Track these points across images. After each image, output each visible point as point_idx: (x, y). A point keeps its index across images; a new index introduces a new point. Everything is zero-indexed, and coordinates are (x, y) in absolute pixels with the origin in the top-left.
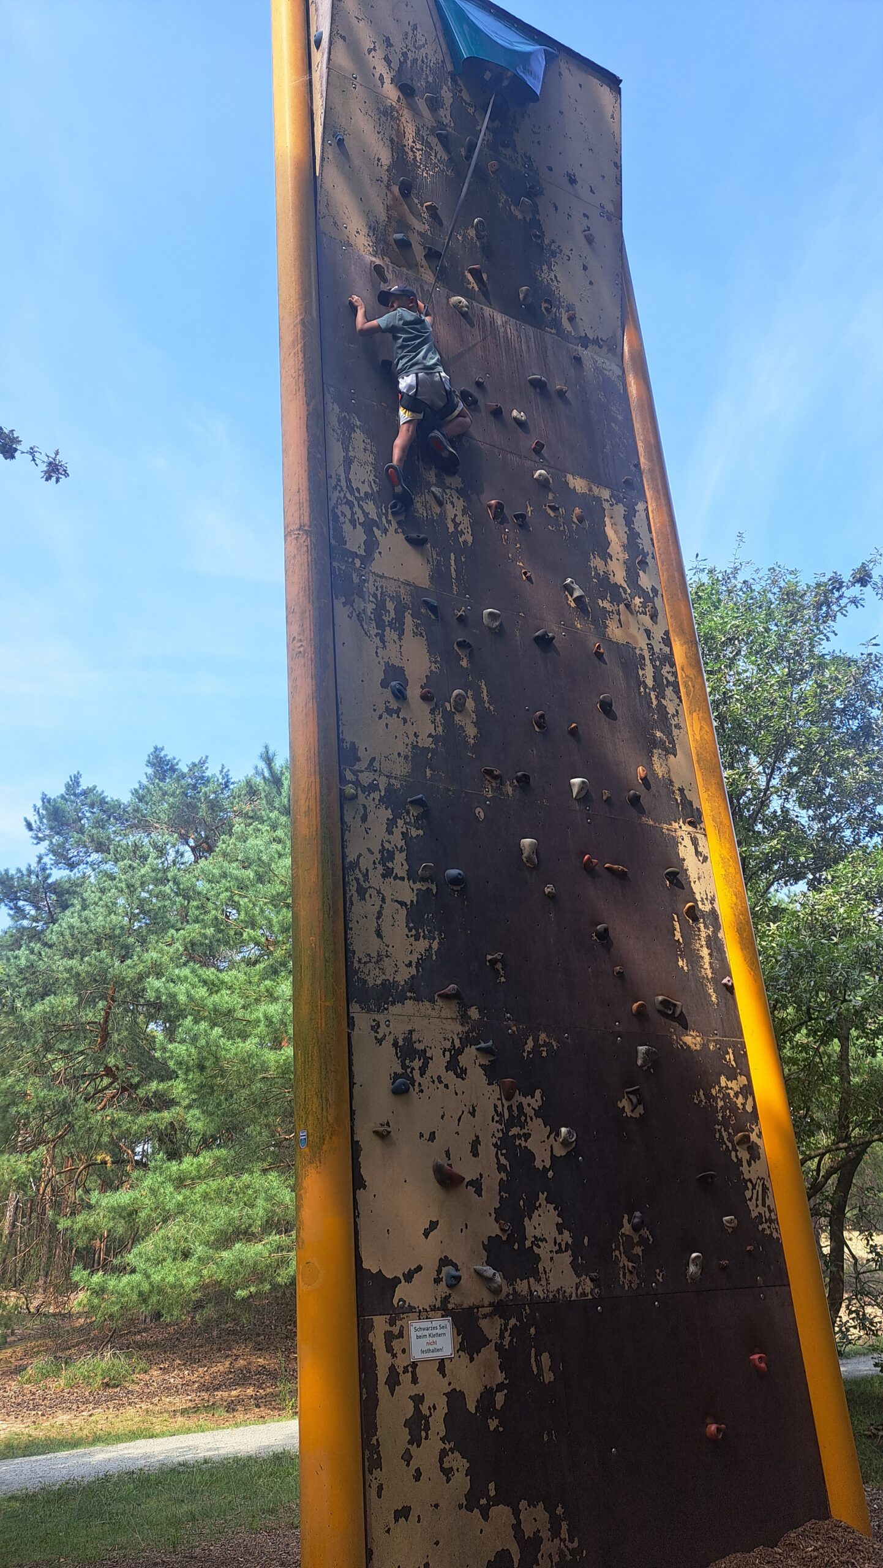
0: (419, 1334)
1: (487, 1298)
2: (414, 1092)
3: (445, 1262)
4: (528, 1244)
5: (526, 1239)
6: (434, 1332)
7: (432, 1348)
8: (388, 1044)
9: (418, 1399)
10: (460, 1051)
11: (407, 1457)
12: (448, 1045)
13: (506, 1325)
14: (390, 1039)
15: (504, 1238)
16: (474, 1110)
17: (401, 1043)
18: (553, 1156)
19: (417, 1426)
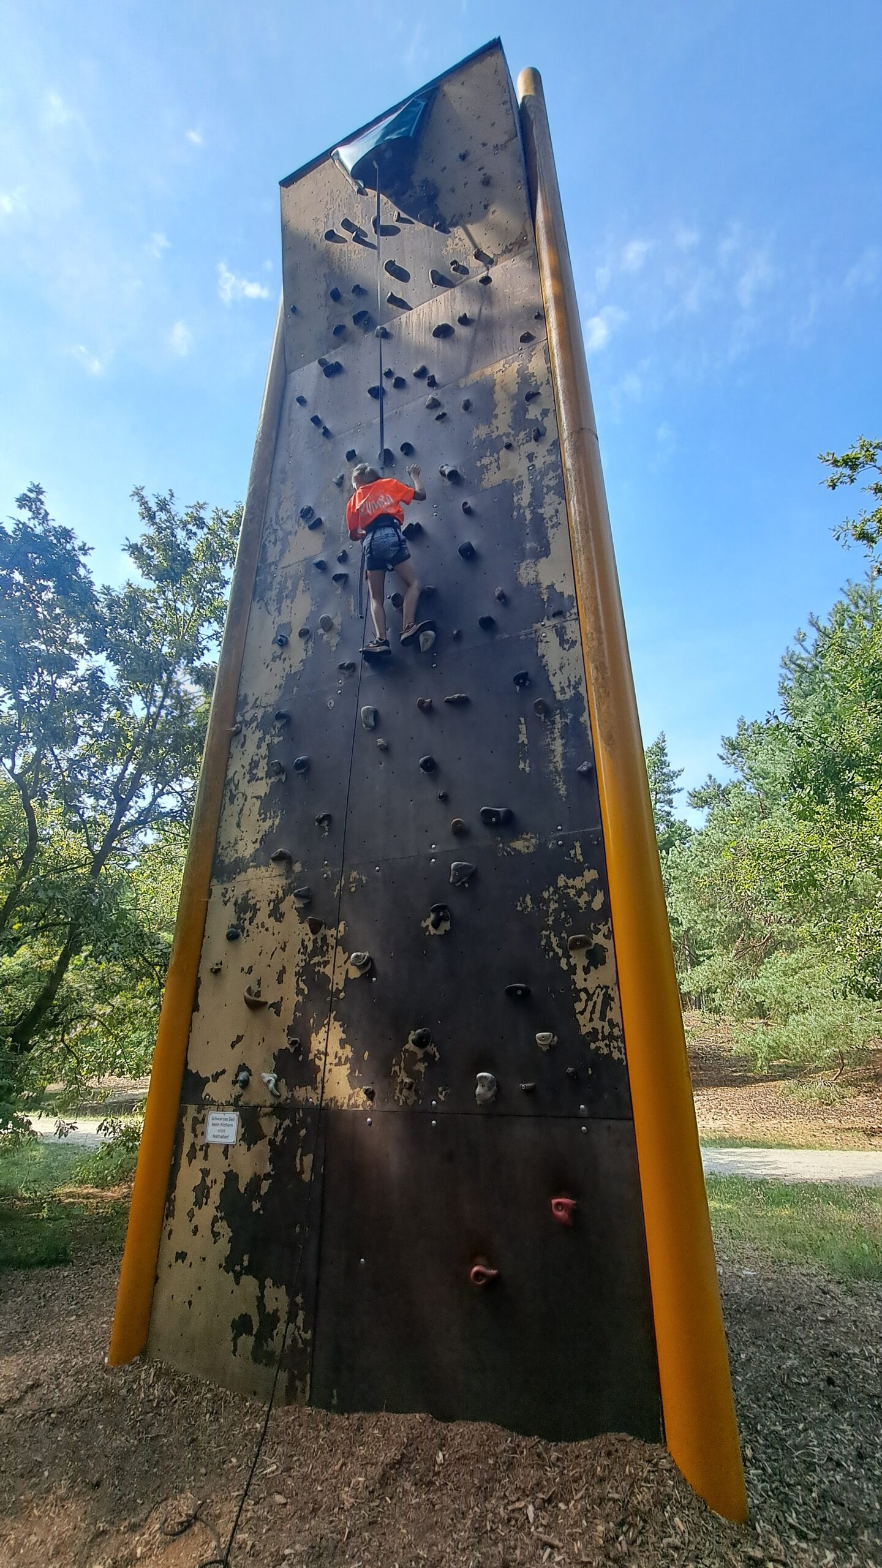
0: (215, 1122)
1: (270, 1100)
2: (242, 938)
3: (243, 1068)
4: (311, 1056)
5: (310, 1052)
6: (225, 1122)
7: (221, 1134)
8: (230, 905)
9: (205, 1172)
10: (282, 900)
11: (191, 1215)
12: (273, 896)
13: (281, 1124)
14: (233, 900)
15: (292, 1050)
16: (285, 946)
17: (240, 901)
18: (347, 979)
19: (202, 1193)
